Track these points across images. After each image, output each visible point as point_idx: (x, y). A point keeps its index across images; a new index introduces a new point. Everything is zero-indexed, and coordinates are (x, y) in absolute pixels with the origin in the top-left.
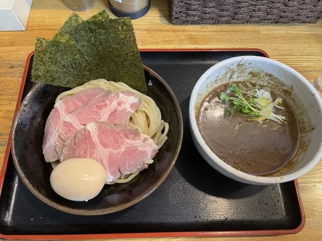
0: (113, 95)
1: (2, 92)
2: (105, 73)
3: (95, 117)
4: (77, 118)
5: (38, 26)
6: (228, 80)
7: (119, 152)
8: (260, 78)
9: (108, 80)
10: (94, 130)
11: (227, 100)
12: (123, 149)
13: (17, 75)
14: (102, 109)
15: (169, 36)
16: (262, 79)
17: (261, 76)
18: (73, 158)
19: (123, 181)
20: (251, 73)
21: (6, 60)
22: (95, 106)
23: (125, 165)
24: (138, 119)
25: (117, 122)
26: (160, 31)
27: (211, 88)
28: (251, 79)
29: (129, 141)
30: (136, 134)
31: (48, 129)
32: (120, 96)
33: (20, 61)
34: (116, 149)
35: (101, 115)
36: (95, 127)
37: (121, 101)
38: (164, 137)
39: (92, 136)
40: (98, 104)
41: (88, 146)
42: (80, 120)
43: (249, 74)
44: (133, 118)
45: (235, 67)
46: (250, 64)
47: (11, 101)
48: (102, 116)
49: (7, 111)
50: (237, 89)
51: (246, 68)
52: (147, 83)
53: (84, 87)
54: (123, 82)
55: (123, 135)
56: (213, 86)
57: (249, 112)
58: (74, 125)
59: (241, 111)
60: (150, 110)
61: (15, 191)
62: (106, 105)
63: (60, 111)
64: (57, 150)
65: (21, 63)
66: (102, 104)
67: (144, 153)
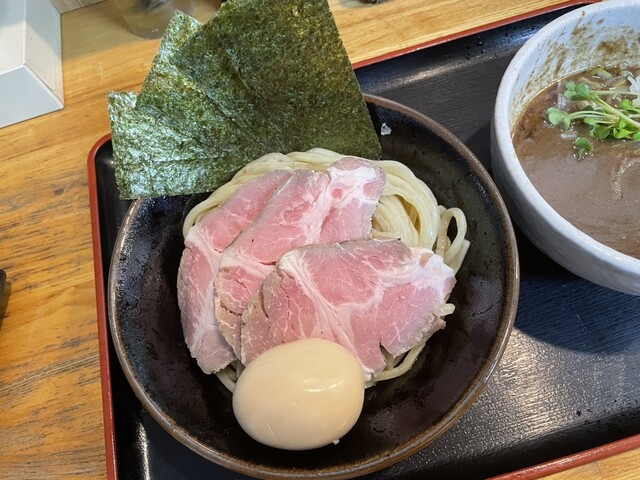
0: (315, 179)
1: (54, 249)
2: (274, 138)
3: (291, 239)
4: (249, 252)
5: (87, 93)
6: (552, 76)
7: (373, 306)
8: (626, 53)
9: (285, 153)
10: (300, 269)
11: (567, 121)
12: (378, 295)
13: (75, 204)
14: (301, 216)
15: (372, 31)
16: (631, 52)
17: (629, 46)
18: (268, 348)
19: (395, 373)
20: (604, 45)
21: (42, 181)
22: (282, 215)
23: (394, 333)
24: (390, 216)
25: (345, 236)
26: (350, 26)
27: (520, 106)
28: (604, 60)
29: (387, 274)
30: (400, 251)
31: (187, 299)
32: (333, 174)
33: (72, 174)
34: (363, 300)
35: (302, 231)
36: (301, 261)
37: (338, 184)
38: (461, 244)
39: (302, 284)
40: (289, 209)
41: (297, 311)
42: (258, 255)
43: (599, 49)
44: (377, 217)
45: (566, 39)
46: (601, 21)
47: (79, 264)
48: (306, 233)
49: (76, 286)
50: (586, 90)
51: (592, 37)
52: (379, 132)
53: (237, 183)
54: (319, 146)
55: (369, 264)
56: (525, 100)
57: (631, 135)
58: (249, 270)
59: (611, 138)
60: (411, 189)
61: (146, 461)
62: (306, 206)
63: (202, 248)
64: (227, 339)
65: (75, 178)
66: (296, 205)
67: (428, 292)
